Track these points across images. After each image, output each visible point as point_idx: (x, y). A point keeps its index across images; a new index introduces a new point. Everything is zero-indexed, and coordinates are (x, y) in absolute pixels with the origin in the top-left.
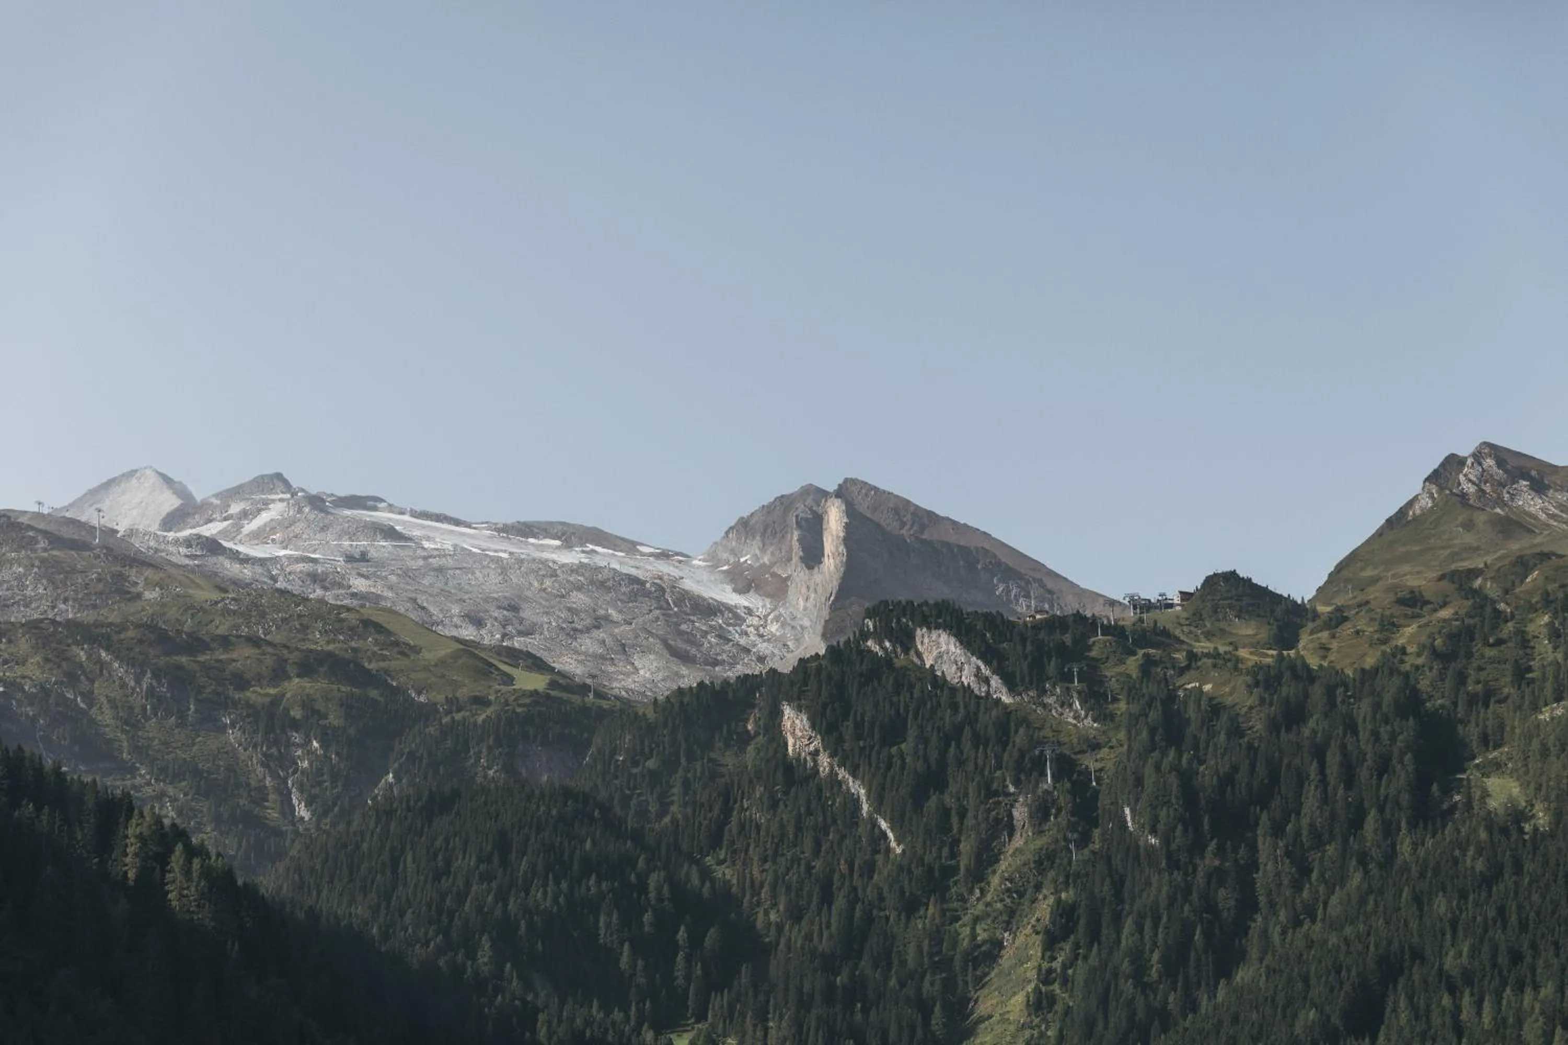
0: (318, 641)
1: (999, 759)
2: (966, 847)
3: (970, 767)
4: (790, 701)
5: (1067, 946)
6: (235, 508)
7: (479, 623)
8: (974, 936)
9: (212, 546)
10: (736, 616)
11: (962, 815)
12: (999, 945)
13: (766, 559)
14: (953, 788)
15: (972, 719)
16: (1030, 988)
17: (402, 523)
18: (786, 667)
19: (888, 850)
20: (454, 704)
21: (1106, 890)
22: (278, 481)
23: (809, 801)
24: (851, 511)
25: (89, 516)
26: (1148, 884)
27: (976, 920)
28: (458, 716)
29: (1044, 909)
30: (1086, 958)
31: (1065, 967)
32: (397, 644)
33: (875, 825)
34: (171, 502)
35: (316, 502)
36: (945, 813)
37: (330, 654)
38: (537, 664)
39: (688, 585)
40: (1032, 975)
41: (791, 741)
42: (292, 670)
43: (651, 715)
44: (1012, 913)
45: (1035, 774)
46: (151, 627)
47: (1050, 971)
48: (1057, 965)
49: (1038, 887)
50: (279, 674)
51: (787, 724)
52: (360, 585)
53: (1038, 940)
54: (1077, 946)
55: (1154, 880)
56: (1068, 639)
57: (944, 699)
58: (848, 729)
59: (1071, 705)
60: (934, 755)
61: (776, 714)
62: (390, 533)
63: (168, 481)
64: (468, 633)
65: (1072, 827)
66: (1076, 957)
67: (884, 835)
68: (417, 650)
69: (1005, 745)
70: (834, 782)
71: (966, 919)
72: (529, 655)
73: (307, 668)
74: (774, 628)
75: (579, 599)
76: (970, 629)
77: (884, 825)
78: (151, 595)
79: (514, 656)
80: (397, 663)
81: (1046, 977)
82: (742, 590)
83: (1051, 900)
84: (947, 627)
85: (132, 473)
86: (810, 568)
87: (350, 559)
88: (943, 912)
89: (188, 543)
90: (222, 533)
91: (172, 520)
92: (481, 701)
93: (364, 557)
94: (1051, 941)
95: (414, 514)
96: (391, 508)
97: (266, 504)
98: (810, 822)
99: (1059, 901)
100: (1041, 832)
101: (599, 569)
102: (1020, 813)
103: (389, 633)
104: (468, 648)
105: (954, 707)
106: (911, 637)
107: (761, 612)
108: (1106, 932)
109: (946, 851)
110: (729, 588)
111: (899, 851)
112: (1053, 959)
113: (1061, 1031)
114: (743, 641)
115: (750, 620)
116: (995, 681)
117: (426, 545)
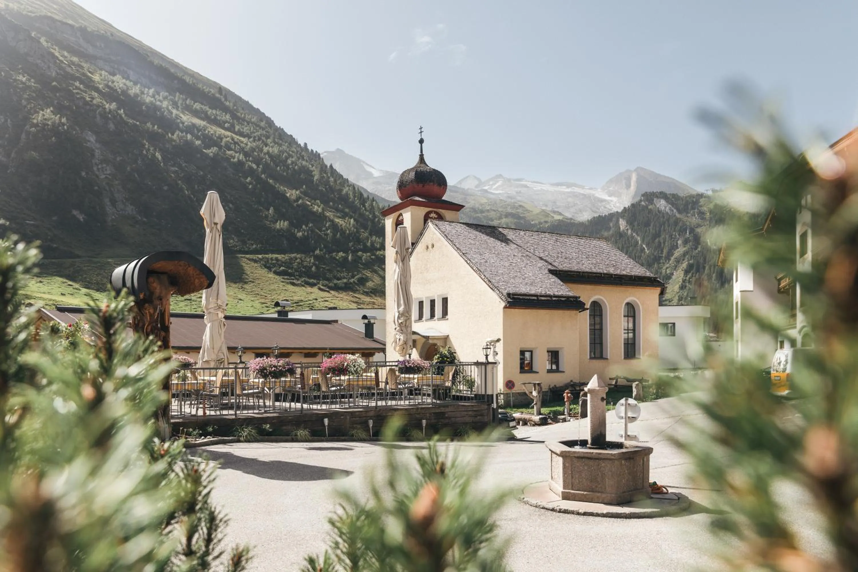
0: (509, 210)
1: (675, 229)
2: (665, 251)
3: (667, 231)
4: (621, 218)
5: (690, 274)
6: (491, 183)
7: (546, 206)
8: (666, 272)
9: (486, 191)
10: (608, 202)
11: (664, 243)
12: (673, 274)
13: (616, 188)
14: (663, 236)
15: (668, 220)
16: (680, 284)
17: (529, 184)
18: (620, 211)
19: (645, 252)
20: (540, 223)
21: (701, 261)
22: (500, 176)
23: (625, 241)
24: (638, 175)
25: (459, 186)
26: (713, 258)
27: (667, 268)
28: (541, 226)
29: (685, 265)
30: (695, 276)
31: (689, 278)
32: (527, 210)
33: (642, 246)
34: (477, 182)
35: (509, 180)
36: (660, 243)
37: (512, 213)
38: (560, 214)
39: (597, 195)
40: (681, 281)
41: (621, 227)
42: (503, 217)
43: (587, 223)
44: (676, 266)
45: (684, 232)
46: (472, 208)
47: (685, 280)
48: (687, 278)
49: (683, 260)
50: (500, 218)
51: (620, 223)
52: (519, 198)
53: (683, 272)
54: (693, 274)
55: (715, 257)
56: (694, 200)
57: (661, 215)
58: (636, 224)
59: (695, 216)
60: (657, 229)
61: (618, 221)
62: (526, 186)
63: (475, 177)
64: (544, 208)
65: (693, 245)
66: (693, 276)
67: (644, 248)
68: (532, 211)
69: (676, 226)
70: (633, 237)
71: (664, 268)
72: (558, 212)
73: (506, 216)
74: (618, 205)
75: (570, 200)
76: (668, 198)
77: (644, 246)
78: (473, 202)
79: (554, 212)
80: (528, 214)
81: (684, 281)
82: (610, 196)
83: (687, 263)
84: (662, 198)
85: (467, 177)
86: (627, 189)
87: (517, 193)
88: (658, 267)
89: (480, 191)
90: (489, 188)
91: (477, 187)
92: (546, 222)
93: (520, 192)
94: (686, 272)
95: (532, 182)
96: (526, 181)
97: (498, 182)
98: (625, 246)
99: (689, 263)
100: (685, 247)
101: (575, 192)
102: (680, 242)
103: (525, 208)
104: (543, 211)
105: (664, 217)
106: (653, 200)
107: (615, 201)
108: (701, 270)
109: (660, 252)
110: (607, 196)
111: (648, 252)
112: (686, 277)
113: (688, 293)
114: (610, 208)
115: (612, 203)
116: (675, 211)
117: (535, 189)
